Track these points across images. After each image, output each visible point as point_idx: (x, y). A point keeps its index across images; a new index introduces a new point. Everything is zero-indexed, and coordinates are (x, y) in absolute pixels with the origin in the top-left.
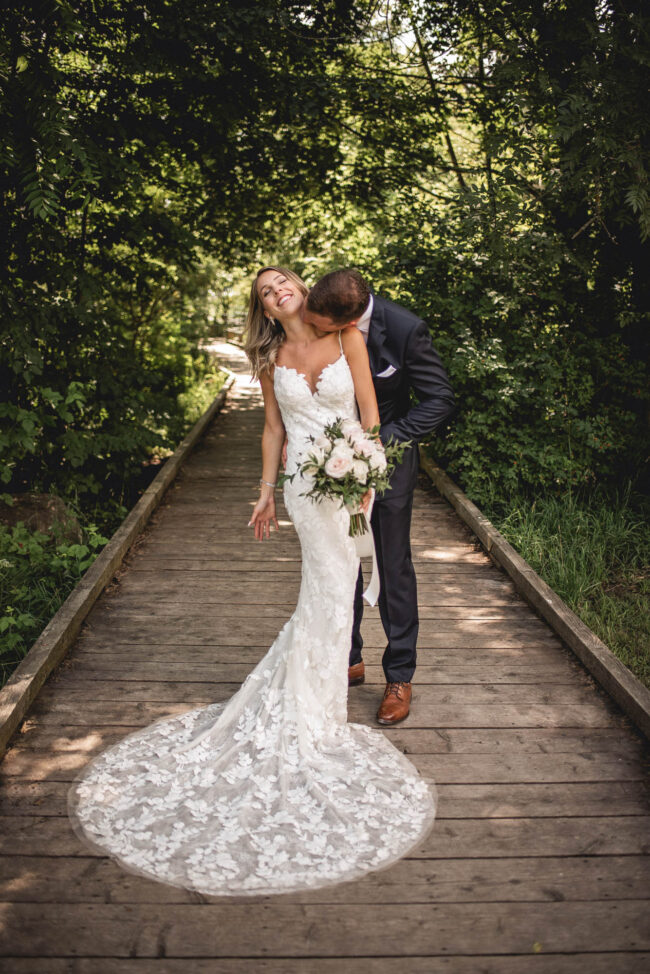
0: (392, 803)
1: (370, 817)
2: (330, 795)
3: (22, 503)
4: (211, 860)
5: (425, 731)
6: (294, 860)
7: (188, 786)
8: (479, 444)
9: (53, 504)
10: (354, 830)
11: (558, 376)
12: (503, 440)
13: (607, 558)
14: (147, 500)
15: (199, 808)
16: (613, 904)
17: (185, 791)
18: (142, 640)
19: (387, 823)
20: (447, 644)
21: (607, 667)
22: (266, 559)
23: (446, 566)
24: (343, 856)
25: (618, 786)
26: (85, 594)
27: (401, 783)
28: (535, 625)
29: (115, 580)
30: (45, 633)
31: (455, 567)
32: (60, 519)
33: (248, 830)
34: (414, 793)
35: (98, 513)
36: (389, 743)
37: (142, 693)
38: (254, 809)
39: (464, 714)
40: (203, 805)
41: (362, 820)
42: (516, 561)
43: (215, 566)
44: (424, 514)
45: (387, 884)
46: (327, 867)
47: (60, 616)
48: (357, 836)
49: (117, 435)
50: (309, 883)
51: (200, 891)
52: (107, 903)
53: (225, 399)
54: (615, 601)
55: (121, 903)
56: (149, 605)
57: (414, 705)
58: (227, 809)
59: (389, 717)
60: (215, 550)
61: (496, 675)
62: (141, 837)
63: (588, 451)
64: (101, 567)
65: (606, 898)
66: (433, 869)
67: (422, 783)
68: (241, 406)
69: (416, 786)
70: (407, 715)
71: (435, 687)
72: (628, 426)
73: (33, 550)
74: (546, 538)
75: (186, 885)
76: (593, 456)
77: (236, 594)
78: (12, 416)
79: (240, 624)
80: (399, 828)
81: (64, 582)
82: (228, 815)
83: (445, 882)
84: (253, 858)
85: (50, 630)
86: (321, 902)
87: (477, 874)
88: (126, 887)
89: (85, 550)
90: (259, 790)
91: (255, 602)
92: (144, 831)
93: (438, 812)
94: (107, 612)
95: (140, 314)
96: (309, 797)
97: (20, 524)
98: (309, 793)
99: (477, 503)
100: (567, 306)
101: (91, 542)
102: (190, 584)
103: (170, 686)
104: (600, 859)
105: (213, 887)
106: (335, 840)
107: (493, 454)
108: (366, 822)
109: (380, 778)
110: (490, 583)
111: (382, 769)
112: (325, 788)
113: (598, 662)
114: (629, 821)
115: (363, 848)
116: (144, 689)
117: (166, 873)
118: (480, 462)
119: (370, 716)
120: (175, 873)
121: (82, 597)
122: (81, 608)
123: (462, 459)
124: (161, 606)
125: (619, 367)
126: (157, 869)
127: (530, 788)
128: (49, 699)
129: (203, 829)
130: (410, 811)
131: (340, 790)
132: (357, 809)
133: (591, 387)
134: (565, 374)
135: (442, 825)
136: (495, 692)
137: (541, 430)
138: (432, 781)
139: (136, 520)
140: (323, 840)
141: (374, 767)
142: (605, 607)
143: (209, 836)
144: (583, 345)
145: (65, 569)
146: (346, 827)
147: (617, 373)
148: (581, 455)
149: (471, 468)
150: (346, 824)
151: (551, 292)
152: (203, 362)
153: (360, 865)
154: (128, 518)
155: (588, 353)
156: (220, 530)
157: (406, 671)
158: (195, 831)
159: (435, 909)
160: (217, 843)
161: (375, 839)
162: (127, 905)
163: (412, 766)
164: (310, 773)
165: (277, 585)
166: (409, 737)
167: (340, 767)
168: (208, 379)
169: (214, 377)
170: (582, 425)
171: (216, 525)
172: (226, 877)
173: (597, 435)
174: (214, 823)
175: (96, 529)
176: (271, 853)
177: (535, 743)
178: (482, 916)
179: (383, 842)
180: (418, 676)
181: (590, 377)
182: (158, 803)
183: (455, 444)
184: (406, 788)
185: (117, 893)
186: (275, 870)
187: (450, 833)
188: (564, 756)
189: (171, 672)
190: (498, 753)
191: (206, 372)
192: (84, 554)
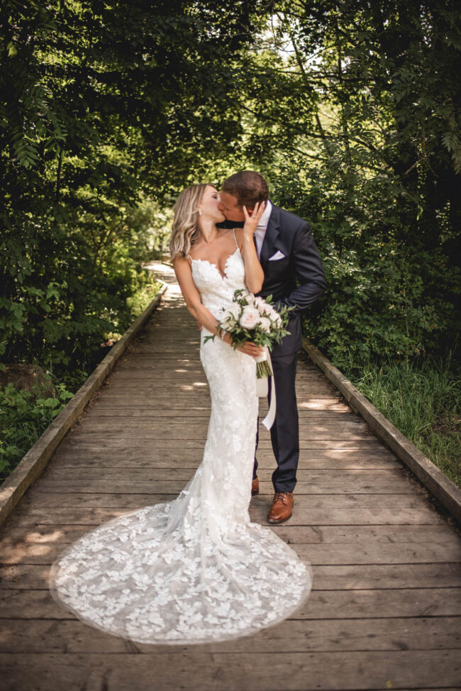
0: (279, 579)
1: (262, 589)
2: (234, 573)
3: (12, 371)
4: (144, 617)
5: (304, 528)
6: (205, 620)
7: (139, 564)
8: (341, 327)
9: (35, 371)
10: (251, 599)
11: (398, 277)
12: (358, 323)
13: (435, 407)
14: (102, 368)
15: (142, 580)
16: (445, 652)
17: (136, 567)
18: (96, 465)
19: (275, 593)
20: (320, 466)
21: (437, 480)
22: (188, 408)
23: (318, 413)
24: (242, 618)
25: (447, 566)
26: (55, 431)
27: (286, 564)
28: (384, 453)
29: (77, 423)
30: (25, 459)
31: (324, 413)
32: (39, 381)
33: (176, 597)
34: (295, 571)
35: (68, 379)
36: (276, 536)
37: (95, 501)
38: (182, 582)
39: (332, 515)
40: (146, 579)
41: (256, 591)
42: (369, 408)
43: (151, 413)
44: (302, 377)
45: (275, 638)
46: (230, 624)
47: (36, 447)
48: (253, 603)
49: (81, 322)
50: (215, 637)
51: (133, 640)
52: (65, 653)
53: (160, 301)
54: (441, 437)
55: (75, 653)
56: (102, 440)
57: (295, 509)
58: (162, 581)
59: (277, 517)
60: (151, 402)
61: (356, 487)
62: (97, 598)
63: (419, 331)
64: (67, 413)
65: (439, 648)
66: (310, 627)
67: (302, 564)
68: (171, 306)
69: (297, 567)
70: (290, 516)
71: (311, 496)
72: (449, 313)
73: (19, 403)
74: (390, 392)
75: (124, 635)
76: (423, 335)
77: (166, 432)
78: (7, 307)
79: (168, 453)
80: (284, 597)
81: (41, 424)
82: (163, 586)
83: (318, 637)
84: (176, 618)
85: (29, 456)
86: (225, 651)
87: (343, 630)
88: (79, 641)
89: (56, 402)
90: (187, 569)
91: (179, 438)
92: (100, 595)
93: (313, 586)
94: (72, 445)
95: (99, 241)
96: (219, 574)
97: (10, 384)
98: (219, 571)
99: (340, 369)
100: (403, 228)
101: (61, 397)
102: (133, 426)
103: (116, 497)
104: (435, 619)
105: (142, 637)
106: (236, 606)
107: (352, 334)
108: (259, 593)
109: (270, 560)
110: (351, 424)
111: (272, 554)
112: (230, 567)
113: (430, 477)
114: (456, 592)
115: (257, 612)
116: (97, 499)
117: (110, 625)
118: (342, 339)
119: (262, 517)
120: (117, 626)
121: (52, 434)
122: (52, 442)
123: (330, 337)
124: (111, 441)
125: (441, 271)
126: (104, 622)
127: (382, 568)
128: (27, 506)
129: (143, 595)
130: (293, 585)
131: (241, 569)
132: (253, 583)
133: (422, 285)
134: (402, 276)
135: (316, 595)
136: (355, 499)
137: (386, 316)
138: (309, 563)
139: (95, 381)
140: (228, 606)
141: (265, 553)
142: (434, 441)
143: (146, 600)
144: (415, 255)
145: (42, 416)
146: (245, 597)
147: (440, 275)
148: (415, 334)
149: (335, 344)
150: (245, 594)
151: (392, 218)
152: (145, 276)
153: (254, 625)
154: (88, 380)
155: (418, 261)
156: (154, 389)
157: (290, 484)
158: (137, 596)
159: (312, 656)
160: (151, 606)
161: (266, 605)
162: (80, 655)
163: (294, 552)
164: (220, 557)
165: (196, 426)
166: (291, 532)
167: (241, 553)
168: (148, 287)
169: (152, 286)
170: (416, 312)
171: (152, 385)
172: (154, 631)
173: (427, 319)
174: (151, 592)
175: (65, 387)
176: (190, 613)
177: (384, 536)
178: (347, 661)
179: (272, 608)
180: (298, 489)
181: (420, 278)
182: (115, 575)
183: (324, 326)
184: (290, 568)
185: (73, 646)
186: (191, 626)
187: (322, 600)
188: (406, 545)
189: (117, 487)
190: (358, 543)
191: (147, 283)
192: (56, 404)
